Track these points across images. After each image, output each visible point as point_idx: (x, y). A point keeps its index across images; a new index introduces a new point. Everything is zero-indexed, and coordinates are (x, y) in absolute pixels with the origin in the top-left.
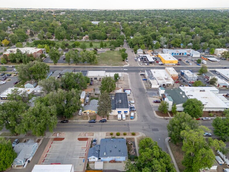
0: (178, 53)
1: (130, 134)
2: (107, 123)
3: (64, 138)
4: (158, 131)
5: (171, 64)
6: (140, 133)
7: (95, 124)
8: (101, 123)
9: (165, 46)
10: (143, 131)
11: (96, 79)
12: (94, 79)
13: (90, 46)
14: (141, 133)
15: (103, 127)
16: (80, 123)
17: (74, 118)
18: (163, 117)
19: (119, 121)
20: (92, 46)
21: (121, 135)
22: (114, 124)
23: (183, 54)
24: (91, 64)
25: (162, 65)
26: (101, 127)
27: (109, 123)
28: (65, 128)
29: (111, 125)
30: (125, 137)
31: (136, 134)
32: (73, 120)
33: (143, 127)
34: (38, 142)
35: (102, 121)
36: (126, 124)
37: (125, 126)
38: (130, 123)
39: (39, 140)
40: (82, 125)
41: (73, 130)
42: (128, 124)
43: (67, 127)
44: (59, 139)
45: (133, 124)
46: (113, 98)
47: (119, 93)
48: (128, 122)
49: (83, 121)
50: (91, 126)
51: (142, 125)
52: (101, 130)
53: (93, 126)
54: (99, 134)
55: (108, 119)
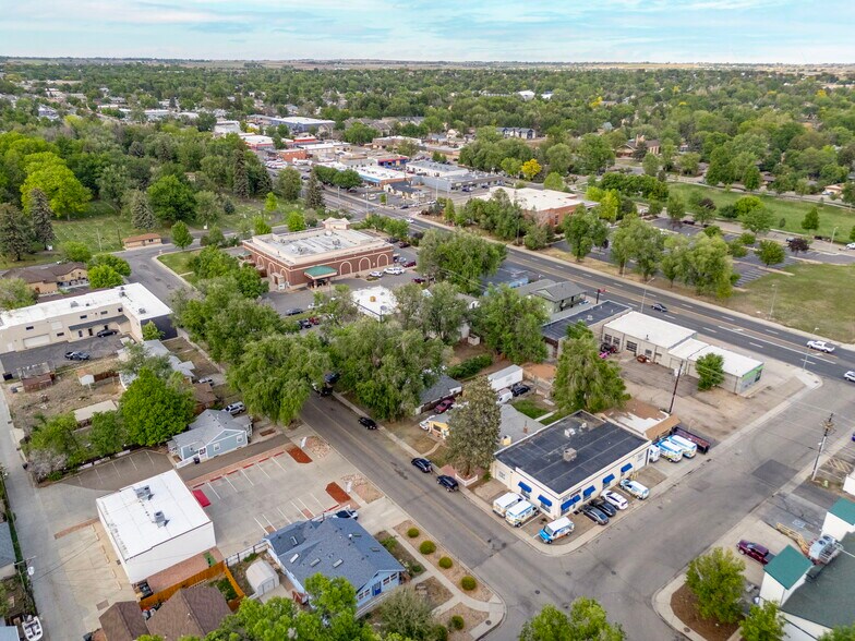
1: (459, 577)
2: (452, 496)
3: (311, 461)
6: (495, 599)
7: (418, 478)
8: (436, 485)
10: (514, 602)
11: (631, 347)
12: (625, 343)
13: (803, 224)
14: (498, 601)
15: (425, 499)
16: (391, 450)
17: (400, 428)
18: (679, 626)
19: (494, 516)
20: (815, 227)
21: (431, 556)
24: (699, 294)
26: (418, 494)
27: (463, 506)
28: (346, 439)
29: (451, 509)
30: (432, 571)
31: (479, 592)
32: (391, 431)
33: (538, 592)
34: (263, 434)
35: (443, 481)
36: (499, 541)
37: (486, 544)
38: (517, 546)
39: (271, 432)
40: (391, 456)
41: (353, 454)
42: (504, 545)
43: (354, 439)
44: (300, 456)
45: (520, 557)
46: (567, 433)
47: (617, 427)
48: (517, 539)
49: (407, 448)
50: (401, 474)
51: (547, 584)
52: (409, 502)
53: (406, 478)
54: (386, 509)
55: (472, 488)
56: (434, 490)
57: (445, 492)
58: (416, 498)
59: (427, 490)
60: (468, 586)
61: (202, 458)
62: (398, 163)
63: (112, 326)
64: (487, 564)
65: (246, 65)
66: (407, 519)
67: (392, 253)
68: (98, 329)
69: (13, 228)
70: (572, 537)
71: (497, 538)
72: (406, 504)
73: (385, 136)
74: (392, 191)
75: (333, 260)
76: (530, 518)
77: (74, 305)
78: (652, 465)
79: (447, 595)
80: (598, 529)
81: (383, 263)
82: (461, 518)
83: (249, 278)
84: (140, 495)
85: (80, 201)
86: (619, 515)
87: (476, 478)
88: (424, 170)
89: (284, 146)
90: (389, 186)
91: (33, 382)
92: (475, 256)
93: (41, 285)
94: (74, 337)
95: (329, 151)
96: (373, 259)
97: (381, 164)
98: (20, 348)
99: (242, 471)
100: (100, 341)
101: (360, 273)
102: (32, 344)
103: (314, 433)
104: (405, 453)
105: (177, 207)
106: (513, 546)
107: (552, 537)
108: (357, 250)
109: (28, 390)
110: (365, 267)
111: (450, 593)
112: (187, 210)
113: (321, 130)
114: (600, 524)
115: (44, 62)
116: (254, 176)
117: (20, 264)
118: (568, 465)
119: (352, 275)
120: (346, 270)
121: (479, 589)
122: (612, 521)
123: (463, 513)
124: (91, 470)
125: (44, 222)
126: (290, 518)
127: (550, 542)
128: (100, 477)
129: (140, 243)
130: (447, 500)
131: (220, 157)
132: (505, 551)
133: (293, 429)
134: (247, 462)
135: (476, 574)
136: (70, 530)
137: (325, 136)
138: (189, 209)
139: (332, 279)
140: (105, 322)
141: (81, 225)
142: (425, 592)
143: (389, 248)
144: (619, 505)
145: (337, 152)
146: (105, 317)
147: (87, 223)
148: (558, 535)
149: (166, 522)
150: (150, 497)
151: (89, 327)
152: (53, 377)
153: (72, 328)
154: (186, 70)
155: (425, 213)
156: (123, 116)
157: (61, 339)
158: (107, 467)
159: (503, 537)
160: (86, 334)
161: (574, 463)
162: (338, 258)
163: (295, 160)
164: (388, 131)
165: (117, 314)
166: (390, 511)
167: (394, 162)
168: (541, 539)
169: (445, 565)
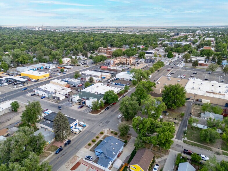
0: (35, 68)
1: (100, 135)
4: (110, 121)
5: (44, 79)
7: (65, 150)
8: (68, 146)
9: (12, 65)
14: (104, 129)
18: (99, 114)
21: (96, 140)
22: (79, 139)
23: (40, 68)
25: (37, 81)
26: (74, 148)
27: (75, 141)
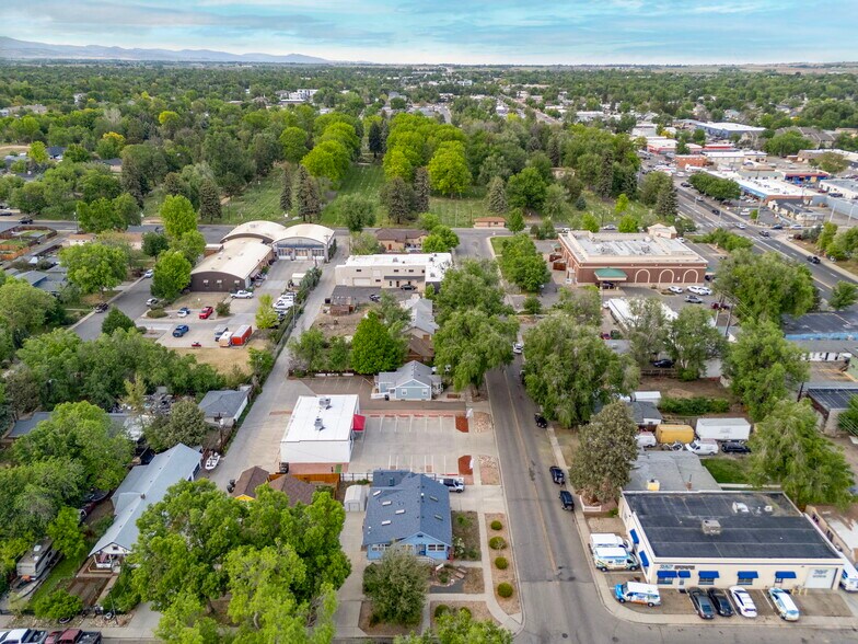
2: (561, 513)
3: (467, 431)
6: (518, 617)
7: (544, 485)
10: (534, 630)
14: (520, 621)
15: (535, 503)
19: (587, 550)
27: (565, 527)
28: (511, 425)
29: (550, 523)
30: (485, 564)
31: (509, 603)
32: (556, 434)
33: (565, 636)
34: (449, 397)
35: (565, 496)
36: (571, 572)
37: (554, 568)
38: (585, 588)
39: (456, 397)
40: (537, 455)
41: (506, 441)
42: (572, 579)
43: (518, 429)
44: (462, 425)
45: (578, 597)
46: (736, 507)
47: (812, 527)
48: (591, 580)
49: (559, 455)
50: (532, 474)
51: (582, 635)
52: (517, 500)
53: (533, 479)
54: (492, 496)
55: (588, 516)
56: (549, 501)
57: (558, 506)
58: (527, 500)
59: (543, 497)
60: (505, 592)
61: (393, 397)
62: (813, 180)
63: (414, 283)
64: (540, 585)
65: (722, 69)
66: (503, 512)
67: (705, 270)
68: (404, 283)
69: (397, 197)
70: (653, 610)
71: (571, 569)
72: (515, 500)
73: (822, 147)
74: (777, 208)
75: (629, 265)
76: (622, 570)
77: (395, 260)
78: (842, 593)
79: (480, 589)
80: (694, 619)
81: (691, 278)
82: (553, 535)
83: (533, 266)
84: (321, 403)
85: (461, 184)
86: (735, 620)
87: (599, 509)
88: (841, 190)
89: (686, 152)
90: (774, 203)
91: (338, 308)
92: (773, 287)
93: (393, 243)
94: (385, 285)
95: (738, 160)
96: (679, 273)
97: (789, 178)
98: (350, 284)
99: (412, 417)
100: (401, 292)
101: (659, 285)
102: (359, 283)
103: (490, 411)
104: (553, 458)
105: (529, 197)
106: (581, 585)
107: (625, 596)
108: (663, 260)
109: (332, 314)
110: (667, 278)
111: (483, 589)
112: (537, 201)
113: (744, 138)
114: (700, 614)
115: (534, 69)
116: (620, 177)
117: (397, 226)
118: (701, 536)
119: (648, 285)
120: (643, 278)
121: (512, 600)
122: (720, 621)
123: (558, 531)
124: (323, 378)
125: (423, 196)
126: (414, 467)
127: (621, 601)
128: (324, 385)
129: (486, 224)
130: (553, 515)
131: (597, 155)
132: (568, 584)
133: (475, 401)
134: (420, 412)
135: (523, 588)
136: (281, 413)
137: (747, 144)
138: (539, 200)
139: (622, 285)
140: (410, 279)
141: (458, 203)
142: (462, 576)
143: (702, 265)
144: (742, 608)
145: (746, 161)
146: (411, 274)
147: (462, 202)
148: (634, 598)
149: (323, 428)
150: (328, 408)
151: (398, 279)
152: (351, 310)
153: (386, 278)
154: (654, 75)
155: (799, 238)
156: (559, 116)
157: (378, 284)
158: (332, 381)
159: (576, 571)
160: (394, 285)
161: (711, 538)
162: (635, 265)
163: (687, 166)
164: (829, 143)
165: (420, 274)
166: (495, 499)
167: (808, 177)
168: (614, 593)
169: (501, 565)
